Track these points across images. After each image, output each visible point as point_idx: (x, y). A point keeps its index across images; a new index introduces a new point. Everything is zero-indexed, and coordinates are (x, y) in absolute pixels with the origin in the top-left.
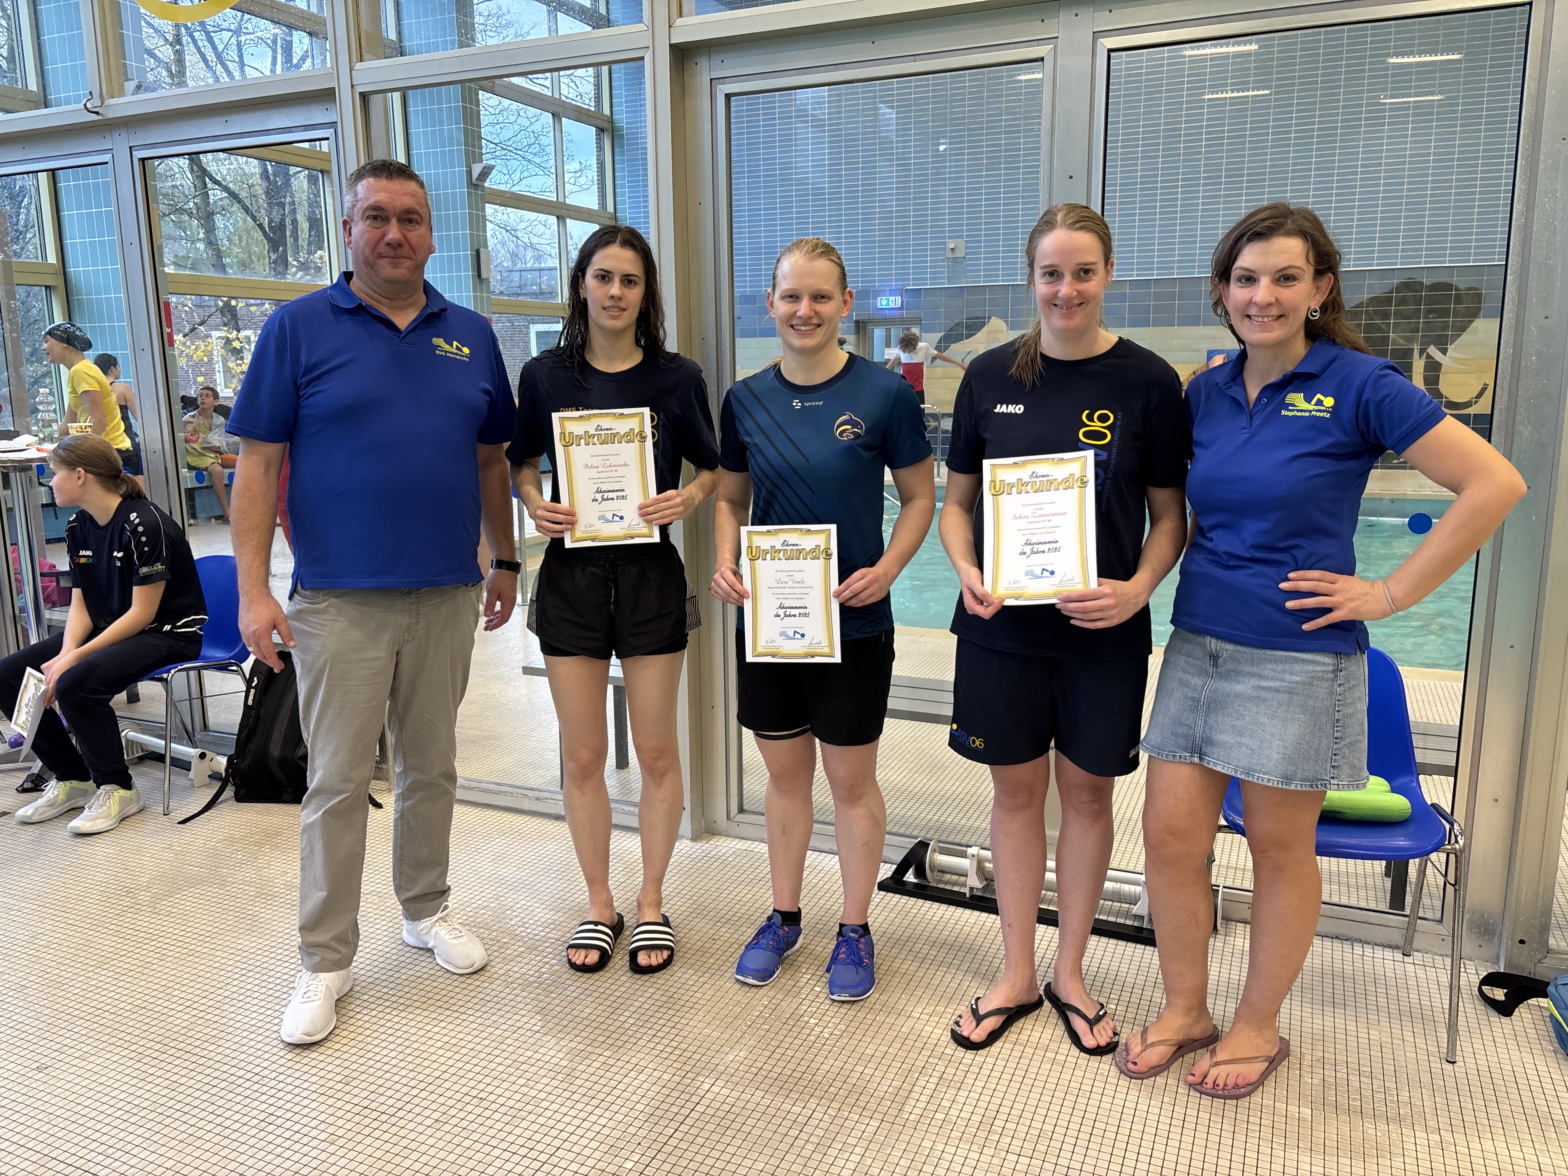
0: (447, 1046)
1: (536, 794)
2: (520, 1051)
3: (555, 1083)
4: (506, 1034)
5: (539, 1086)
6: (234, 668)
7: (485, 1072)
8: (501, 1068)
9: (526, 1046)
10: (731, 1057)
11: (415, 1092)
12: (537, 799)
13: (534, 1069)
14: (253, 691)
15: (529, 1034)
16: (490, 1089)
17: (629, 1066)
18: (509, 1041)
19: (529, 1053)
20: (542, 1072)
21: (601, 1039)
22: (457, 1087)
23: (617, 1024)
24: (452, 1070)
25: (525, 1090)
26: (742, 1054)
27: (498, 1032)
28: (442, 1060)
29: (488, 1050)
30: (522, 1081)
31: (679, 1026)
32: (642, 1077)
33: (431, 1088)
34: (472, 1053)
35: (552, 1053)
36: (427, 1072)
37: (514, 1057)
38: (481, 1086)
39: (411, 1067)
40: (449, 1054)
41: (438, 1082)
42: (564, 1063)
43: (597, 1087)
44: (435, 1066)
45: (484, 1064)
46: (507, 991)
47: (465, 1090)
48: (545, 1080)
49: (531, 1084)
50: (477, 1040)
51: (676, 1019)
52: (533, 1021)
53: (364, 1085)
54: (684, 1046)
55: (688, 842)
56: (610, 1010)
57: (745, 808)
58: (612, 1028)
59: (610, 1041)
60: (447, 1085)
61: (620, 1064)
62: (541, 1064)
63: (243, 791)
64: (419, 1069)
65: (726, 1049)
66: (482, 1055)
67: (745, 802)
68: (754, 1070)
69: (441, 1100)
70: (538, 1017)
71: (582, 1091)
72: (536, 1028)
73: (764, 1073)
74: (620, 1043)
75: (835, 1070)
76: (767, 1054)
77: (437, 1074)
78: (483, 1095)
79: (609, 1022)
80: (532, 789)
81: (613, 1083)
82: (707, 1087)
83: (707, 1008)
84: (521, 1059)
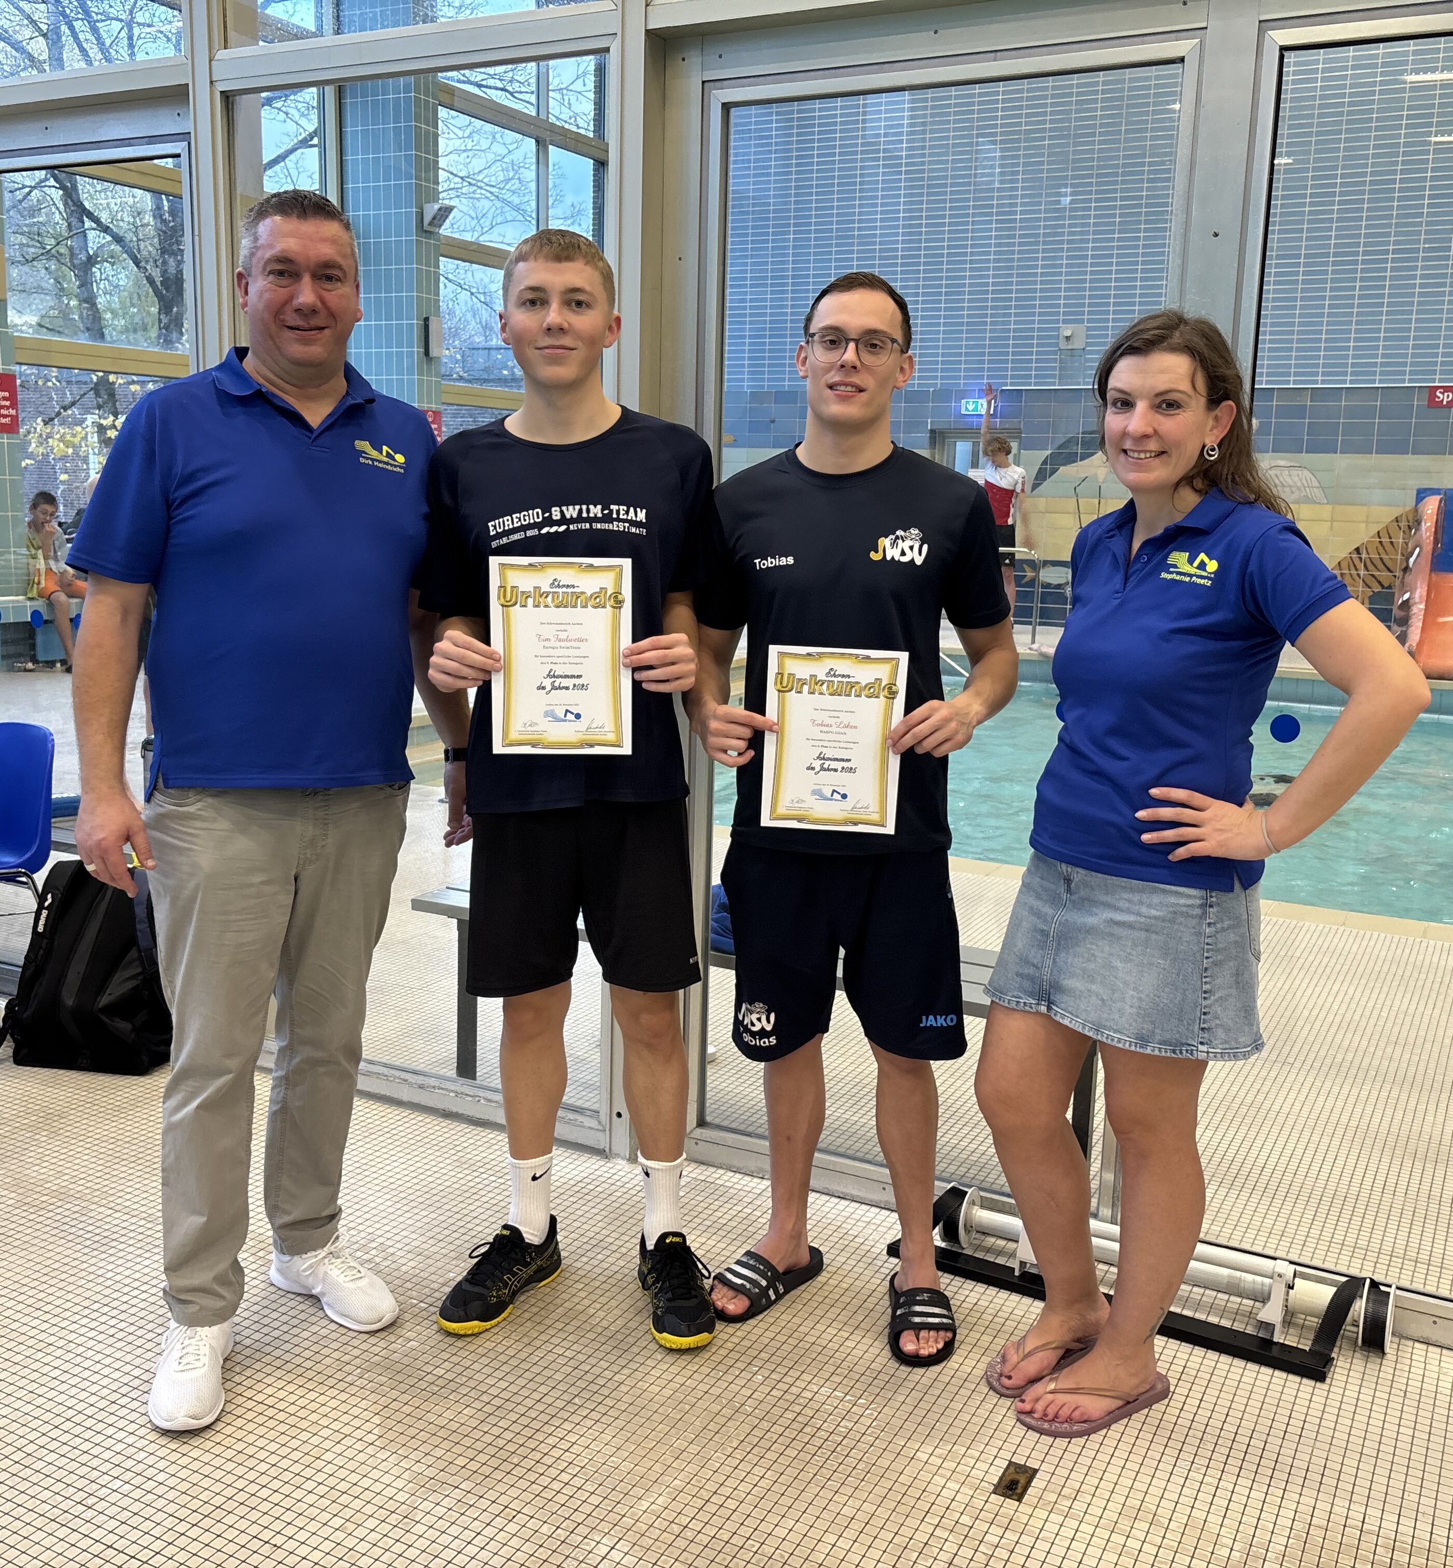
0: (240, 1458)
1: (420, 1079)
2: (342, 1473)
3: (385, 1528)
4: (327, 1444)
5: (360, 1533)
6: (24, 879)
7: (287, 1503)
8: (311, 1499)
9: (351, 1465)
10: (644, 1505)
11: (182, 1527)
12: (421, 1087)
13: (357, 1504)
14: (45, 913)
15: (359, 1446)
16: (290, 1531)
17: (495, 1509)
18: (328, 1456)
19: (354, 1478)
20: (369, 1509)
21: (461, 1461)
22: (242, 1524)
23: (488, 1438)
24: (241, 1497)
25: (340, 1536)
26: (660, 1501)
27: (315, 1440)
28: (229, 1479)
29: (297, 1468)
30: (337, 1522)
31: (575, 1449)
32: (512, 1528)
33: (207, 1523)
34: (273, 1472)
35: (387, 1479)
36: (205, 1496)
37: (332, 1481)
38: (278, 1526)
39: (184, 1486)
40: (240, 1471)
41: (219, 1514)
42: (401, 1497)
43: (445, 1539)
44: (218, 1487)
45: (287, 1489)
46: (339, 1375)
47: (254, 1530)
48: (372, 1523)
49: (350, 1527)
50: (284, 1451)
51: (572, 1438)
52: (368, 1427)
53: (113, 1511)
54: (577, 1482)
55: (624, 1163)
56: (480, 1415)
57: (708, 1119)
58: (479, 1446)
59: (474, 1466)
60: (230, 1519)
61: (484, 1504)
62: (368, 1495)
63: (25, 1051)
64: (194, 1491)
65: (639, 1491)
66: (287, 1476)
67: (708, 1111)
68: (676, 1529)
69: (218, 1543)
70: (377, 1420)
71: (422, 1543)
72: (371, 1438)
73: (689, 1534)
74: (486, 1470)
75: (794, 1537)
76: (700, 1503)
77: (218, 1500)
78: (279, 1540)
79: (477, 1434)
80: (415, 1072)
81: (468, 1535)
82: (603, 1550)
83: (620, 1423)
84: (343, 1486)
